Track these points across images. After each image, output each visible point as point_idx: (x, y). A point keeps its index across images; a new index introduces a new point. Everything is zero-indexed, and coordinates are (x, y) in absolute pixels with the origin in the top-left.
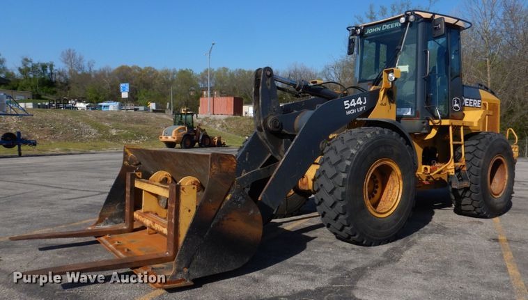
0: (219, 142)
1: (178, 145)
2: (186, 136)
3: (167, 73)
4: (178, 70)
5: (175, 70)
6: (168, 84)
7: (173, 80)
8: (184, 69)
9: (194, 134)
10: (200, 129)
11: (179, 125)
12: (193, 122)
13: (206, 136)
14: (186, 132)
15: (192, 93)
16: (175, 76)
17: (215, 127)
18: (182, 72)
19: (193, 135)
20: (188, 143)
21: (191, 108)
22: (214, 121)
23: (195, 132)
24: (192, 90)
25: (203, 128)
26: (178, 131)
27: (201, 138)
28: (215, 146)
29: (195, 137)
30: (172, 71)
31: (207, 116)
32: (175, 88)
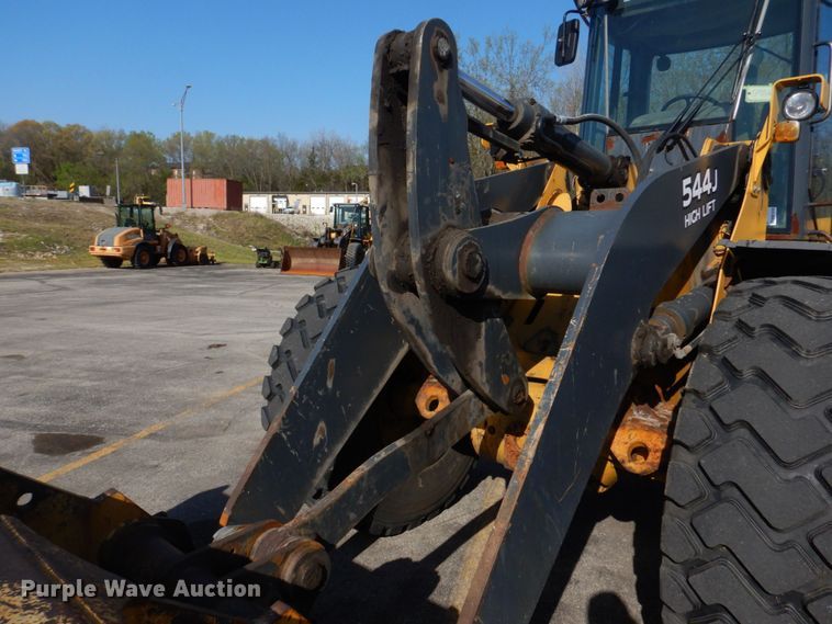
0: (204, 255)
1: (127, 263)
2: (141, 246)
3: (109, 137)
4: (128, 133)
5: (122, 132)
6: (112, 155)
7: (119, 149)
8: (138, 132)
9: (156, 242)
10: (168, 234)
11: (127, 225)
12: (153, 221)
13: (179, 247)
14: (141, 238)
15: (153, 172)
16: (123, 142)
17: (196, 229)
18: (137, 137)
19: (155, 245)
20: (146, 259)
21: (153, 197)
22: (194, 218)
23: (159, 238)
24: (153, 167)
25: (173, 231)
26: (126, 237)
27: (170, 250)
28: (196, 264)
29: (159, 247)
30: (117, 134)
31: (180, 210)
32: (125, 162)
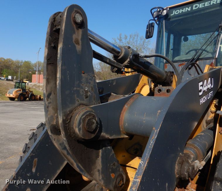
0: (40, 98)
1: (16, 99)
2: (21, 94)
3: (18, 62)
4: (24, 61)
5: (22, 61)
6: (18, 67)
7: (21, 65)
8: (27, 61)
9: (26, 93)
10: (30, 91)
11: (17, 88)
12: (25, 87)
13: (32, 95)
14: (21, 92)
15: (30, 72)
16: (22, 64)
17: (39, 90)
18: (26, 62)
19: (25, 94)
20: (22, 98)
22: (39, 86)
23: (27, 92)
24: (30, 71)
26: (17, 91)
27: (30, 96)
28: (38, 100)
29: (26, 95)
30: (21, 61)
31: (35, 84)
